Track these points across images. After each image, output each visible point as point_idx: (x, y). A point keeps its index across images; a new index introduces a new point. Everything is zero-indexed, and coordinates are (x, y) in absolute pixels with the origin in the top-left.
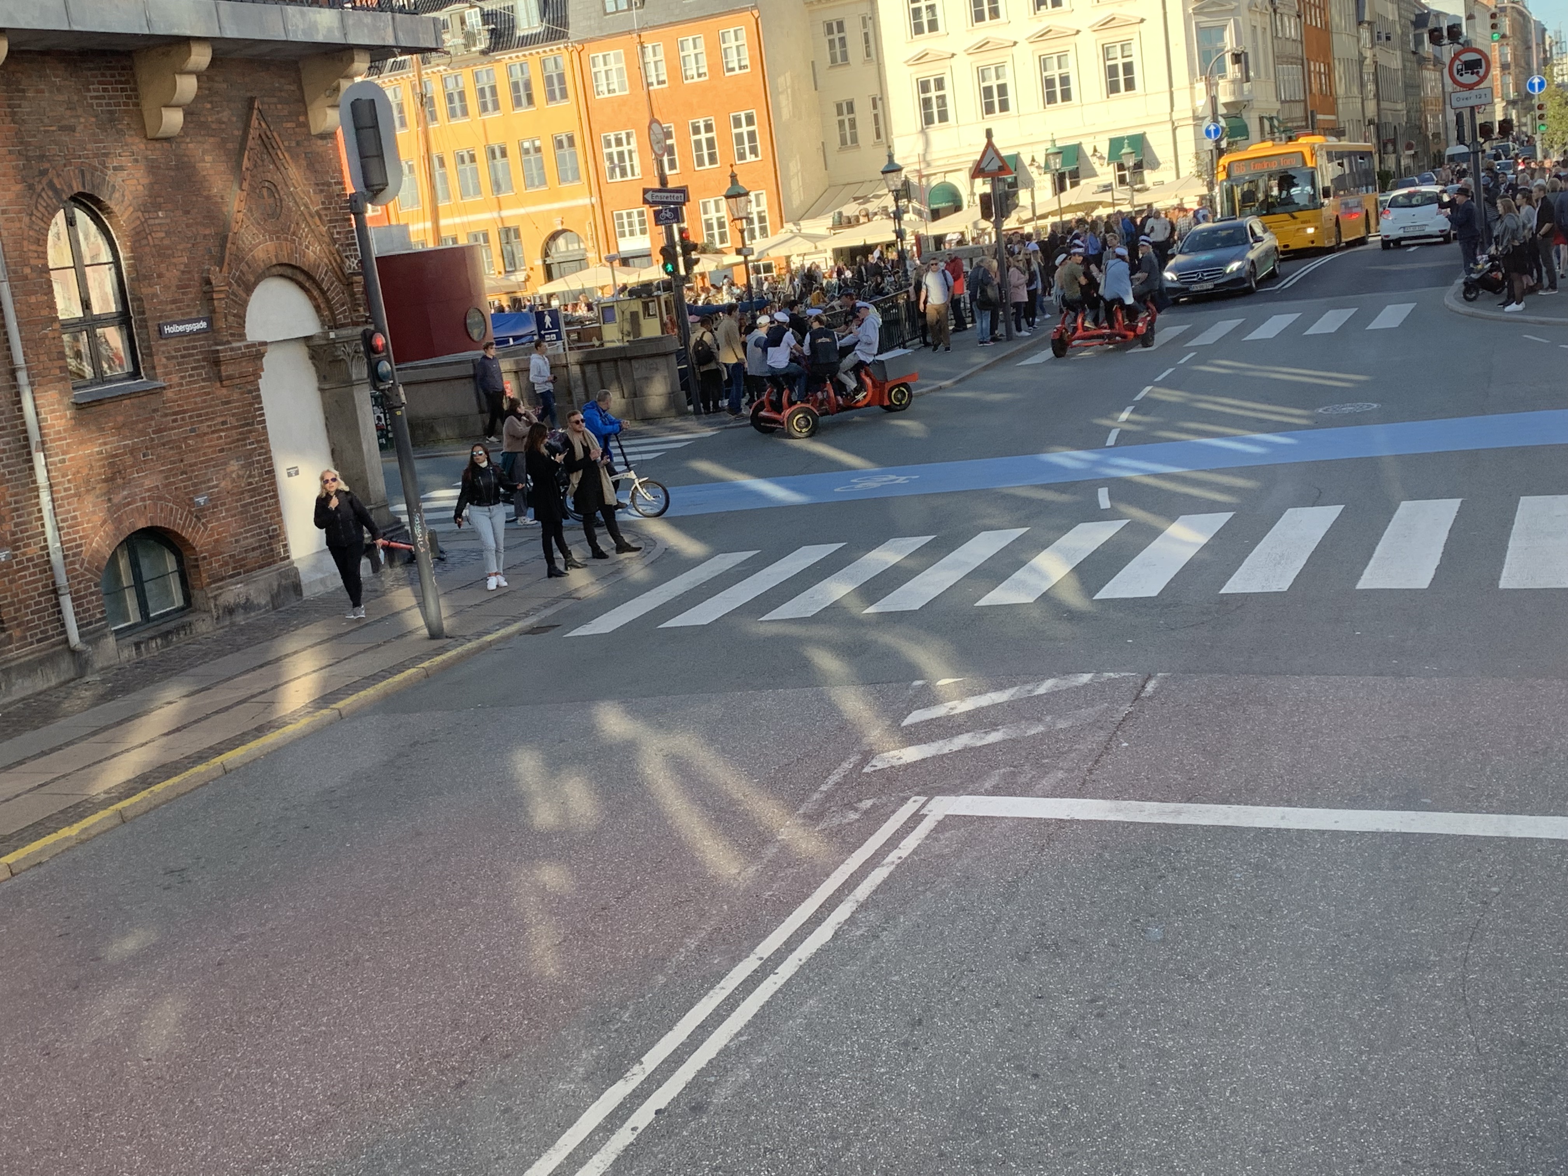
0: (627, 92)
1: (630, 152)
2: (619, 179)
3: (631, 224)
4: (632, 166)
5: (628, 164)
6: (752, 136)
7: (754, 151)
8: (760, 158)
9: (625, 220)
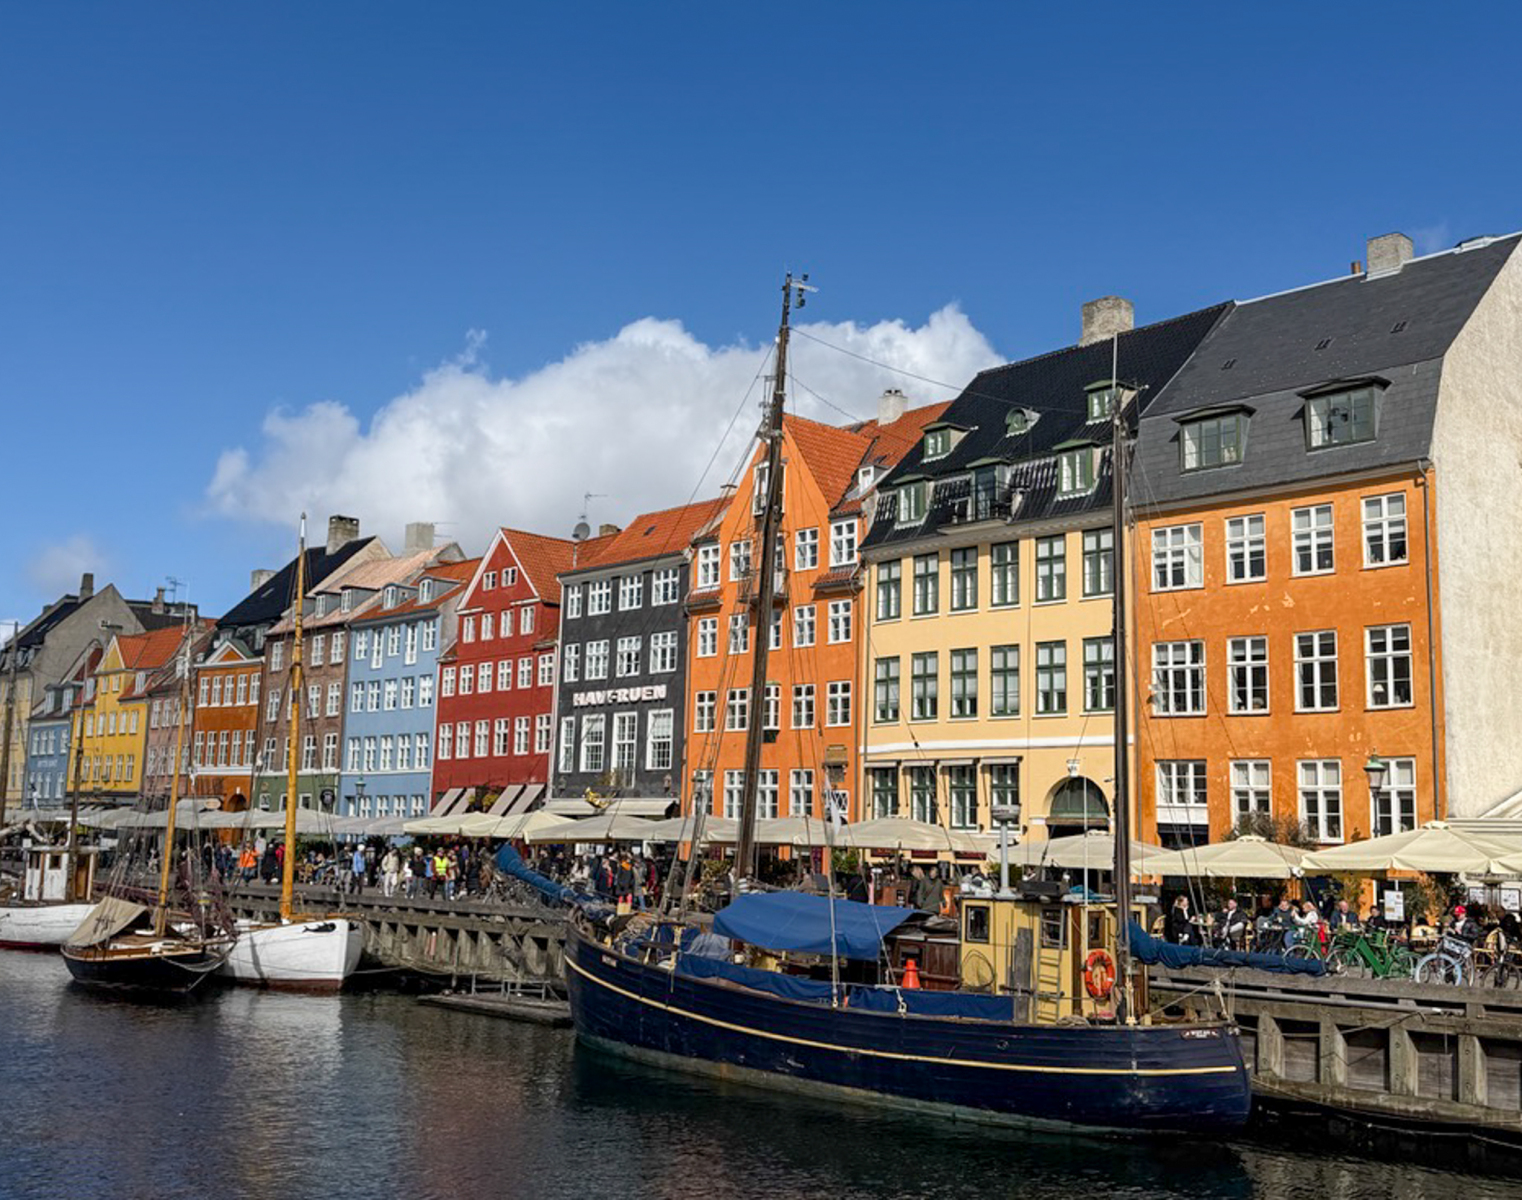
0: (1201, 586)
1: (1195, 674)
2: (1172, 711)
3: (1182, 783)
4: (1195, 696)
5: (1189, 690)
6: (1402, 665)
7: (1403, 691)
8: (1411, 704)
9: (1174, 776)
